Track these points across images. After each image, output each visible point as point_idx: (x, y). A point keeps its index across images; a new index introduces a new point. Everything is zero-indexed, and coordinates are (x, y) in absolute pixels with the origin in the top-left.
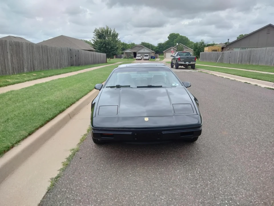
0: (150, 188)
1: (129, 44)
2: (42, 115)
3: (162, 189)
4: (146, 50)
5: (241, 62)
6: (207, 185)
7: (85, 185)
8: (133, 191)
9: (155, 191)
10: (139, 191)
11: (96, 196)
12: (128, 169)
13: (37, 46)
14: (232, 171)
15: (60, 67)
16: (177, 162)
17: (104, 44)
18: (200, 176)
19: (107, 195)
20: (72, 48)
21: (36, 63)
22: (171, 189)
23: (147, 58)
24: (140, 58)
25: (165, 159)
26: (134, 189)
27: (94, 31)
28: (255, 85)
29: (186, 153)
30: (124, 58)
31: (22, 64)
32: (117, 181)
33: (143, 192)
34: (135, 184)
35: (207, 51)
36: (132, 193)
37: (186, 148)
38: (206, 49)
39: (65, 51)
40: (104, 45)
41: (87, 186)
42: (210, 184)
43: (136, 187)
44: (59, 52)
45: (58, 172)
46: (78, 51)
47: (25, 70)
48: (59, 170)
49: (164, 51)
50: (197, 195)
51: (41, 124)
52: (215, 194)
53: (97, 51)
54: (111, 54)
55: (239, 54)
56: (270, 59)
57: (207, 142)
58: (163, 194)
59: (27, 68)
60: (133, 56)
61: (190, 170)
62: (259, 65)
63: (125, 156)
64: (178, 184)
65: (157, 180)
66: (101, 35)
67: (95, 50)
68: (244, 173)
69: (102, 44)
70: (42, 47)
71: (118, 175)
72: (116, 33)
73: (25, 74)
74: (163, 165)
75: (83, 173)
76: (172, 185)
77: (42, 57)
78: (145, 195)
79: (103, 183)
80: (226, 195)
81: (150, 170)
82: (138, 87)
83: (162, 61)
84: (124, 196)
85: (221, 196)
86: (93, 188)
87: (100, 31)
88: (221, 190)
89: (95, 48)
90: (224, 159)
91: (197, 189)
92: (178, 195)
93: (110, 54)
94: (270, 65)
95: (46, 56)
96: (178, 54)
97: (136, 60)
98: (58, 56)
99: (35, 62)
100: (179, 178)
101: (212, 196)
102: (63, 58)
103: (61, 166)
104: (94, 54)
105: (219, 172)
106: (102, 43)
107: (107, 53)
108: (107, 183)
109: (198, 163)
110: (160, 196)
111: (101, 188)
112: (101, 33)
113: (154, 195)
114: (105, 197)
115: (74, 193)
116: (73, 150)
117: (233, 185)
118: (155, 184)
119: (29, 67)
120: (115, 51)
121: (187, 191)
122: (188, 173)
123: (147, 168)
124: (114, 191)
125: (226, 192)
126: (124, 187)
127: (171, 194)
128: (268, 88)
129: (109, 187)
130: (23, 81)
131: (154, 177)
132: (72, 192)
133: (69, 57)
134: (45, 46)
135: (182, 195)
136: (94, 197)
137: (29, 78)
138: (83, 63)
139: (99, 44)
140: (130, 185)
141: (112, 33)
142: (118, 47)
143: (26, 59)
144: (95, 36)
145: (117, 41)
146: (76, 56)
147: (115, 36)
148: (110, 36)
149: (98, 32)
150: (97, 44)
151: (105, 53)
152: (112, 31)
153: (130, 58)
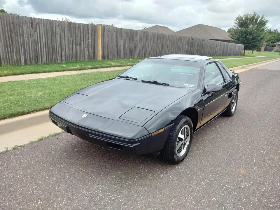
13: (152, 34)
17: (245, 33)
20: (194, 37)
21: (148, 50)
27: (236, 19)
30: (275, 52)
39: (185, 39)
40: (245, 35)
44: (177, 41)
46: (203, 40)
47: (136, 56)
54: (251, 46)
66: (243, 23)
67: (232, 40)
69: (243, 33)
70: (158, 36)
73: (132, 60)
77: (156, 45)
87: (244, 18)
89: (232, 38)
93: (249, 46)
95: (161, 44)
98: (175, 45)
99: (147, 49)
102: (182, 47)
107: (246, 45)
112: (244, 21)
119: (141, 53)
120: (256, 43)
133: (190, 46)
134: (162, 34)
138: (207, 54)
139: (238, 33)
141: (259, 21)
142: (262, 37)
143: (138, 46)
144: (236, 25)
145: (264, 30)
146: (198, 45)
147: (263, 23)
148: (256, 24)
149: (240, 20)
150: (236, 33)
151: (243, 44)
152: (260, 18)
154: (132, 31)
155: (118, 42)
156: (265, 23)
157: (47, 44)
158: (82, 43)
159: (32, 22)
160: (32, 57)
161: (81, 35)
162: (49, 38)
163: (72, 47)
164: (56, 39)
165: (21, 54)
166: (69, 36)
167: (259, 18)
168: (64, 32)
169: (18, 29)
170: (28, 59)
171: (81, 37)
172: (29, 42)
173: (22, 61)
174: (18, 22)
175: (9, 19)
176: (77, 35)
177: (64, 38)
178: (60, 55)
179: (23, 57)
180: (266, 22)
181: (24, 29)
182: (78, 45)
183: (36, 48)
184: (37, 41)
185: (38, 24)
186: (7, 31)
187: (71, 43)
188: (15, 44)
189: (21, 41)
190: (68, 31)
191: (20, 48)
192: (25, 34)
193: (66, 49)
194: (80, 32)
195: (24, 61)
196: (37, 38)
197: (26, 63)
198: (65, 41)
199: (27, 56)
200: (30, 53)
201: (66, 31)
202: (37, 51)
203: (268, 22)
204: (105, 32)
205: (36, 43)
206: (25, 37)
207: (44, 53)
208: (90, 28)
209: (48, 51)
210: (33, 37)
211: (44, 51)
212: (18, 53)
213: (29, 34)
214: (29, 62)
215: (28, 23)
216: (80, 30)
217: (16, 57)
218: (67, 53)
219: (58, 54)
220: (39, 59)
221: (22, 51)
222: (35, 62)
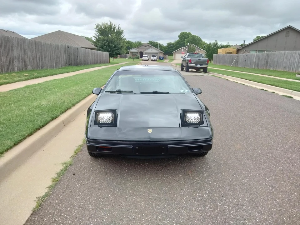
0: (152, 210)
1: (135, 42)
2: (31, 121)
3: (165, 212)
4: (153, 50)
5: (258, 66)
6: (217, 207)
7: (76, 206)
8: (132, 214)
9: (157, 214)
10: (139, 214)
11: (89, 219)
12: (127, 188)
13: (30, 42)
14: (245, 192)
15: (56, 67)
16: (184, 179)
17: (107, 41)
18: (209, 196)
19: (102, 218)
20: (69, 45)
21: (29, 61)
22: (176, 212)
23: (155, 58)
24: (147, 58)
25: (171, 176)
26: (133, 212)
27: (96, 27)
28: (272, 92)
29: (194, 169)
30: (129, 58)
31: (12, 62)
32: (115, 202)
33: (143, 215)
34: (135, 206)
35: (221, 53)
36: (131, 216)
37: (194, 163)
38: (220, 51)
39: (62, 48)
40: (107, 43)
41: (79, 208)
42: (221, 206)
43: (136, 209)
44: (55, 50)
45: (46, 190)
46: (77, 49)
47: (15, 69)
48: (47, 188)
49: (174, 52)
50: (204, 219)
51: (29, 133)
52: (225, 219)
53: (99, 49)
54: (115, 53)
55: (256, 57)
56: (288, 64)
57: (218, 156)
58: (166, 218)
59: (18, 67)
60: (139, 56)
61: (198, 190)
62: (277, 70)
63: (125, 172)
64: (184, 206)
65: (160, 201)
66: (104, 31)
67: (96, 48)
68: (258, 194)
69: (105, 42)
70: (35, 44)
71: (116, 195)
72: (121, 30)
73: (15, 74)
74: (167, 182)
75: (75, 191)
76: (177, 207)
77: (35, 55)
78: (146, 218)
79: (98, 204)
80: (238, 219)
81: (152, 189)
82: (142, 93)
83: (171, 63)
84: (121, 220)
85: (233, 221)
86: (85, 210)
87: (102, 27)
88: (232, 214)
89: (96, 46)
90: (236, 177)
91: (206, 213)
92: (183, 219)
93: (113, 53)
94: (288, 70)
95: (40, 54)
96: (188, 56)
97: (143, 60)
98: (54, 54)
99: (27, 60)
100: (186, 198)
101: (222, 220)
102: (60, 56)
103: (50, 183)
104: (96, 53)
105: (230, 192)
106: (104, 40)
107: (110, 52)
108: (102, 204)
109: (207, 181)
110: (163, 220)
111: (95, 210)
112: (103, 29)
113: (156, 219)
114: (100, 221)
115: (64, 216)
116: (65, 163)
117: (246, 207)
118: (158, 205)
119: (20, 65)
120: (118, 50)
121: (194, 214)
122: (196, 193)
123: (150, 187)
124: (110, 214)
125: (238, 216)
126: (122, 208)
127: (176, 218)
128: (286, 96)
129: (105, 209)
130: (13, 82)
131: (157, 197)
132: (61, 215)
133: (67, 55)
134: (39, 42)
135: (188, 219)
136: (87, 220)
137: (20, 79)
138: (83, 62)
139: (101, 42)
140: (129, 206)
141: (116, 30)
142: (122, 45)
143: (16, 56)
144: (97, 33)
145: (122, 38)
146: (74, 54)
147: (120, 33)
148: (114, 33)
149: (100, 28)
150: (99, 41)
151: (108, 52)
152: (117, 28)
153: (136, 58)
167: (115, 28)
203: (124, 31)
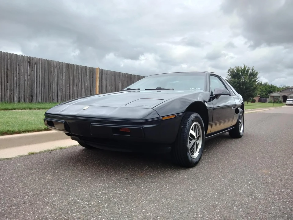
24: (291, 103)
27: (228, 71)
30: (269, 103)
60: (282, 100)
66: (237, 74)
69: (236, 84)
72: (255, 72)
82: (146, 90)
87: (235, 70)
97: (287, 105)
112: (235, 73)
120: (250, 92)
139: (232, 84)
141: (250, 72)
144: (229, 76)
145: (255, 80)
147: (254, 75)
148: (247, 75)
149: (232, 72)
152: (251, 70)
153: (277, 102)
154: (130, 76)
155: (116, 85)
156: (255, 75)
157: (43, 84)
158: (80, 84)
159: (30, 61)
160: (27, 95)
161: (79, 76)
162: (46, 78)
163: (70, 88)
164: (53, 79)
165: (15, 92)
166: (67, 76)
167: (249, 70)
168: (62, 73)
169: (15, 67)
170: (22, 98)
171: (79, 79)
172: (25, 80)
173: (15, 99)
174: (16, 61)
175: (7, 58)
176: (75, 76)
177: (61, 79)
178: (56, 95)
179: (17, 95)
180: (257, 73)
181: (21, 68)
182: (75, 86)
183: (32, 87)
184: (33, 80)
185: (36, 64)
186: (3, 69)
187: (68, 84)
188: (10, 81)
189: (16, 79)
190: (66, 72)
191: (15, 86)
192: (22, 73)
193: (62, 90)
194: (78, 73)
195: (18, 99)
196: (34, 77)
197: (19, 102)
198: (62, 82)
199: (21, 94)
200: (24, 92)
201: (63, 72)
202: (32, 89)
203: (258, 73)
204: (103, 75)
205: (32, 82)
206: (21, 75)
207: (39, 92)
208: (88, 71)
209: (44, 90)
210: (30, 76)
211: (39, 90)
212: (13, 90)
213: (26, 72)
214: (23, 101)
215: (25, 62)
216: (78, 71)
217: (10, 95)
218: (64, 93)
219: (54, 94)
220: (34, 99)
221: (16, 89)
222: (29, 101)
